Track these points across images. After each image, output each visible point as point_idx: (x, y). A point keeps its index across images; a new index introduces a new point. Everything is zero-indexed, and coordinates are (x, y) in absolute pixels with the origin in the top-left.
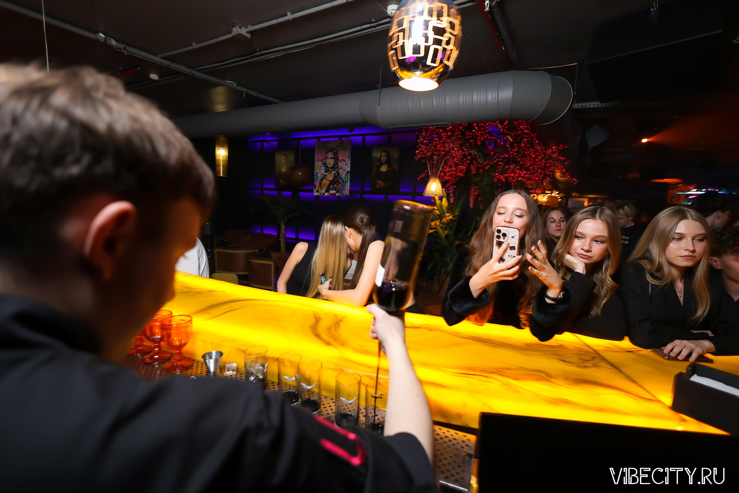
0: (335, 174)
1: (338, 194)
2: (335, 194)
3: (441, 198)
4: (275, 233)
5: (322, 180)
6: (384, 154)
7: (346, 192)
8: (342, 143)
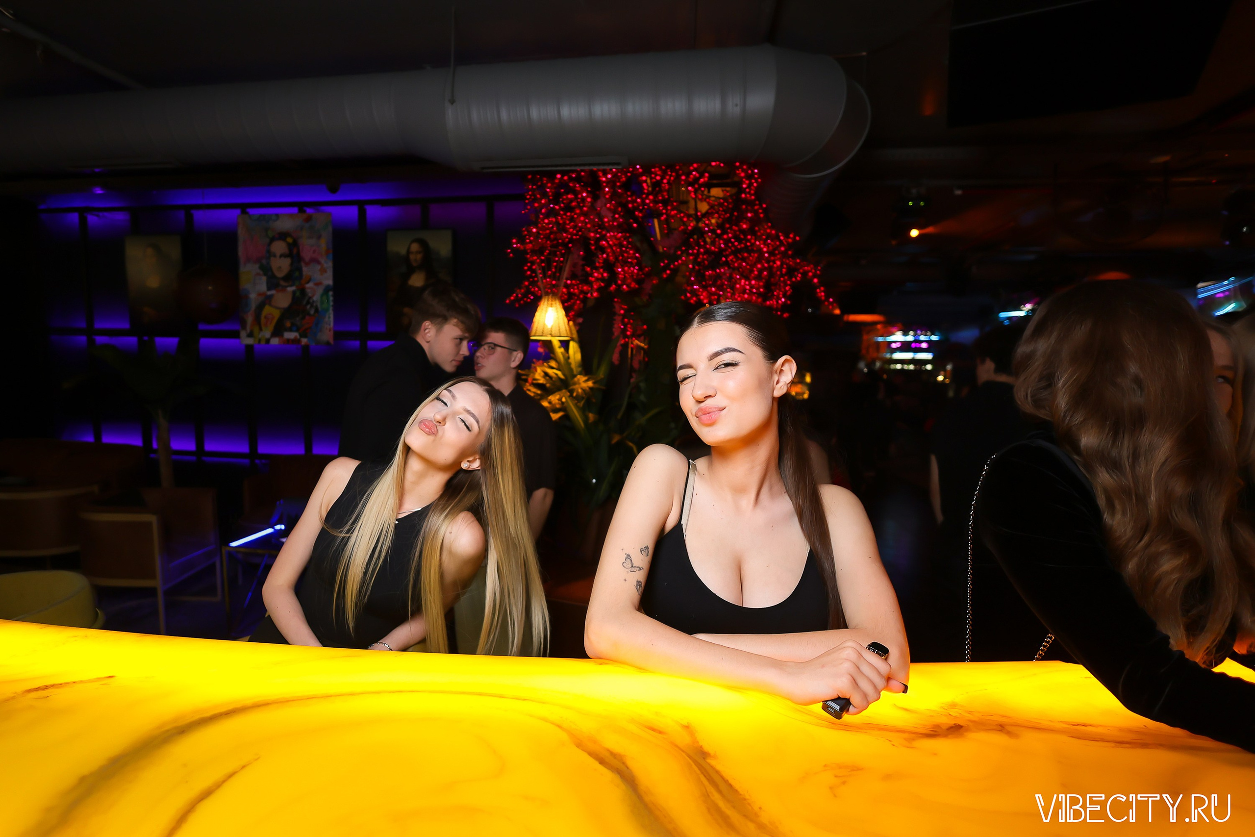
0: (294, 293)
1: (304, 341)
2: (296, 341)
3: (565, 344)
4: (137, 441)
5: (260, 307)
6: (415, 247)
7: (326, 333)
8: (308, 219)
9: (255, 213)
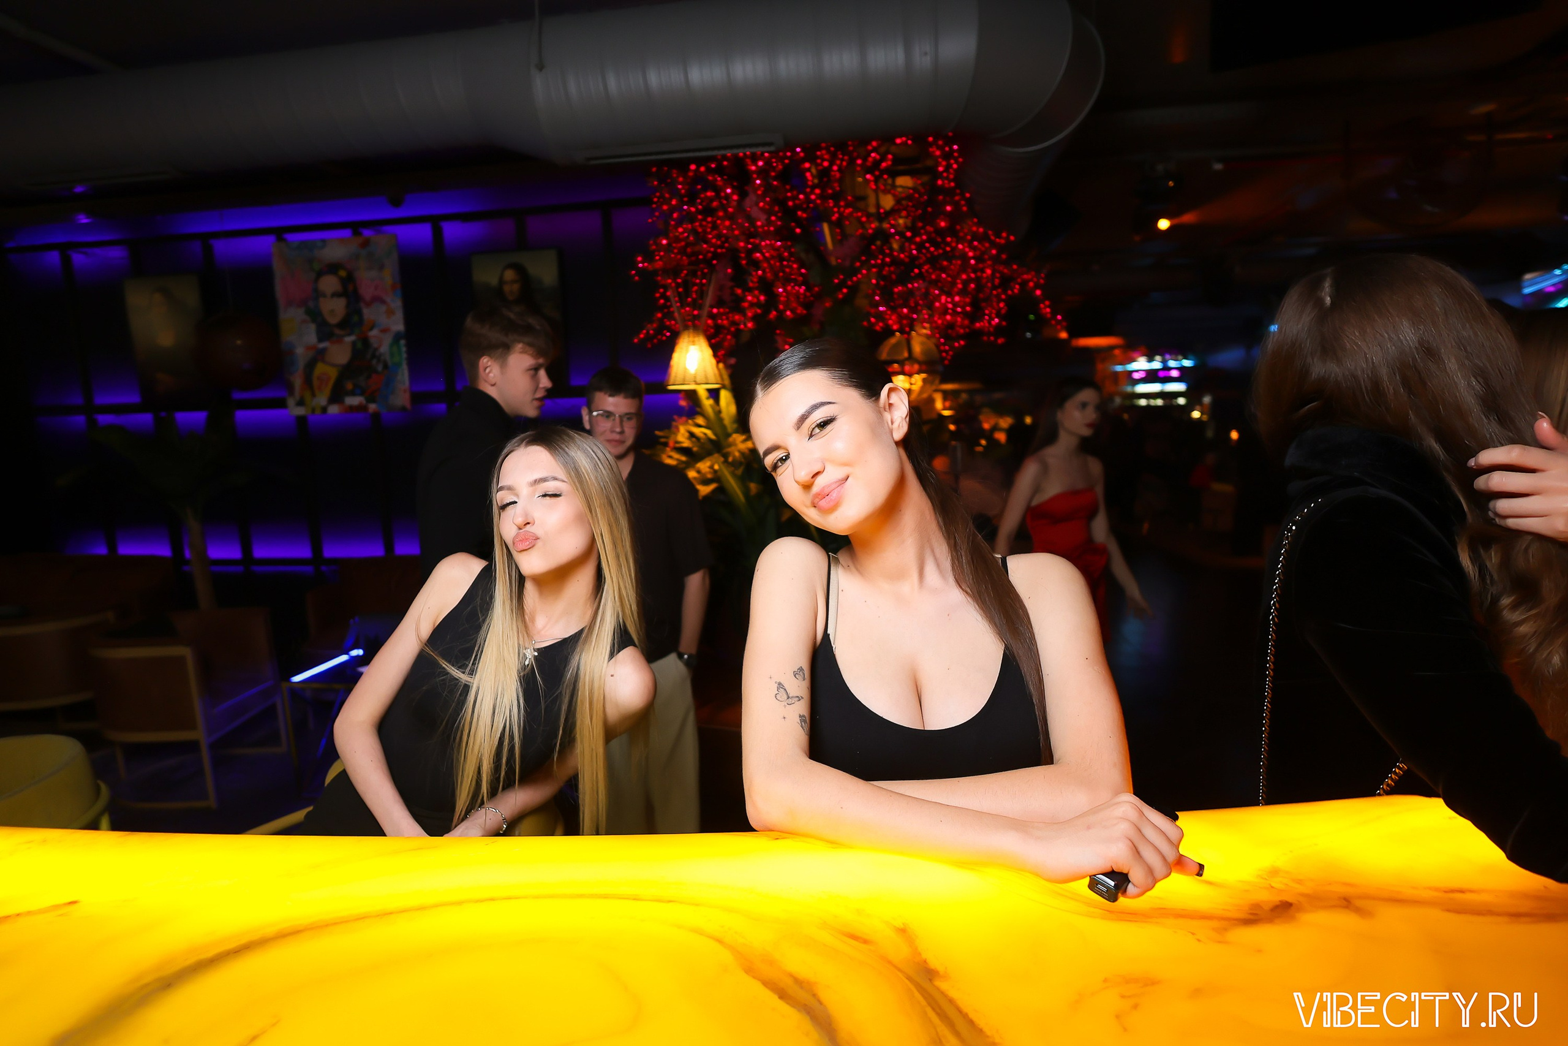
0: (354, 343)
1: (372, 407)
2: (362, 408)
3: (714, 394)
4: (164, 551)
5: (311, 365)
6: (509, 275)
7: (401, 397)
8: (365, 244)
9: (295, 239)
